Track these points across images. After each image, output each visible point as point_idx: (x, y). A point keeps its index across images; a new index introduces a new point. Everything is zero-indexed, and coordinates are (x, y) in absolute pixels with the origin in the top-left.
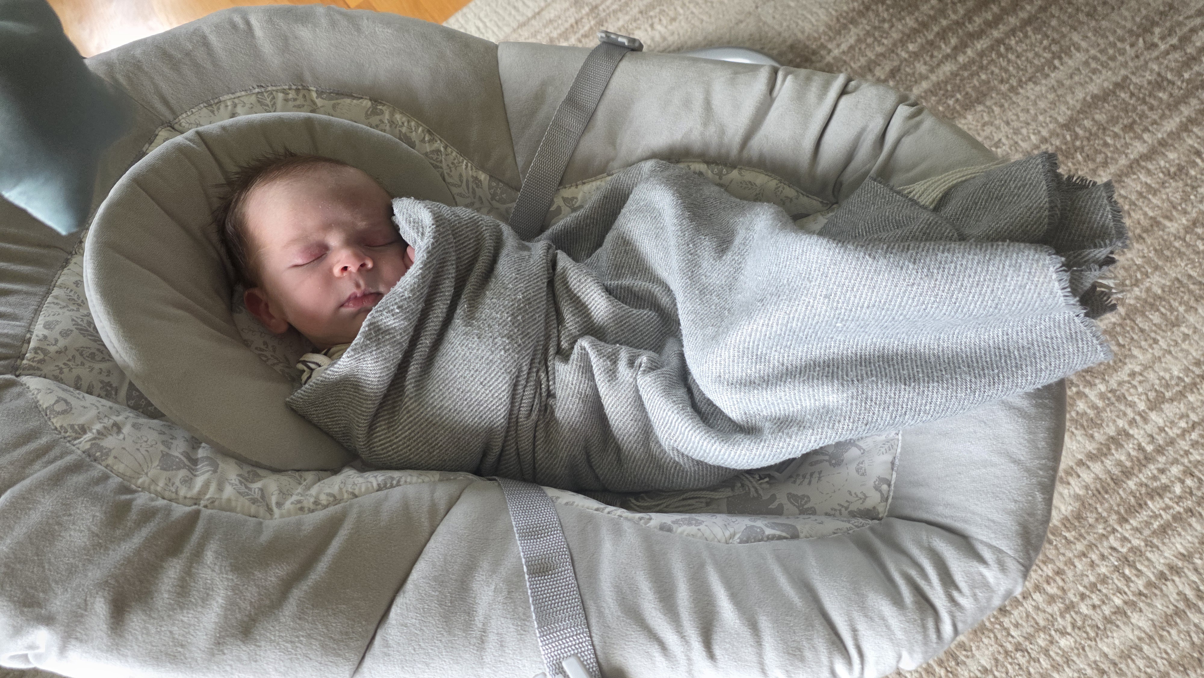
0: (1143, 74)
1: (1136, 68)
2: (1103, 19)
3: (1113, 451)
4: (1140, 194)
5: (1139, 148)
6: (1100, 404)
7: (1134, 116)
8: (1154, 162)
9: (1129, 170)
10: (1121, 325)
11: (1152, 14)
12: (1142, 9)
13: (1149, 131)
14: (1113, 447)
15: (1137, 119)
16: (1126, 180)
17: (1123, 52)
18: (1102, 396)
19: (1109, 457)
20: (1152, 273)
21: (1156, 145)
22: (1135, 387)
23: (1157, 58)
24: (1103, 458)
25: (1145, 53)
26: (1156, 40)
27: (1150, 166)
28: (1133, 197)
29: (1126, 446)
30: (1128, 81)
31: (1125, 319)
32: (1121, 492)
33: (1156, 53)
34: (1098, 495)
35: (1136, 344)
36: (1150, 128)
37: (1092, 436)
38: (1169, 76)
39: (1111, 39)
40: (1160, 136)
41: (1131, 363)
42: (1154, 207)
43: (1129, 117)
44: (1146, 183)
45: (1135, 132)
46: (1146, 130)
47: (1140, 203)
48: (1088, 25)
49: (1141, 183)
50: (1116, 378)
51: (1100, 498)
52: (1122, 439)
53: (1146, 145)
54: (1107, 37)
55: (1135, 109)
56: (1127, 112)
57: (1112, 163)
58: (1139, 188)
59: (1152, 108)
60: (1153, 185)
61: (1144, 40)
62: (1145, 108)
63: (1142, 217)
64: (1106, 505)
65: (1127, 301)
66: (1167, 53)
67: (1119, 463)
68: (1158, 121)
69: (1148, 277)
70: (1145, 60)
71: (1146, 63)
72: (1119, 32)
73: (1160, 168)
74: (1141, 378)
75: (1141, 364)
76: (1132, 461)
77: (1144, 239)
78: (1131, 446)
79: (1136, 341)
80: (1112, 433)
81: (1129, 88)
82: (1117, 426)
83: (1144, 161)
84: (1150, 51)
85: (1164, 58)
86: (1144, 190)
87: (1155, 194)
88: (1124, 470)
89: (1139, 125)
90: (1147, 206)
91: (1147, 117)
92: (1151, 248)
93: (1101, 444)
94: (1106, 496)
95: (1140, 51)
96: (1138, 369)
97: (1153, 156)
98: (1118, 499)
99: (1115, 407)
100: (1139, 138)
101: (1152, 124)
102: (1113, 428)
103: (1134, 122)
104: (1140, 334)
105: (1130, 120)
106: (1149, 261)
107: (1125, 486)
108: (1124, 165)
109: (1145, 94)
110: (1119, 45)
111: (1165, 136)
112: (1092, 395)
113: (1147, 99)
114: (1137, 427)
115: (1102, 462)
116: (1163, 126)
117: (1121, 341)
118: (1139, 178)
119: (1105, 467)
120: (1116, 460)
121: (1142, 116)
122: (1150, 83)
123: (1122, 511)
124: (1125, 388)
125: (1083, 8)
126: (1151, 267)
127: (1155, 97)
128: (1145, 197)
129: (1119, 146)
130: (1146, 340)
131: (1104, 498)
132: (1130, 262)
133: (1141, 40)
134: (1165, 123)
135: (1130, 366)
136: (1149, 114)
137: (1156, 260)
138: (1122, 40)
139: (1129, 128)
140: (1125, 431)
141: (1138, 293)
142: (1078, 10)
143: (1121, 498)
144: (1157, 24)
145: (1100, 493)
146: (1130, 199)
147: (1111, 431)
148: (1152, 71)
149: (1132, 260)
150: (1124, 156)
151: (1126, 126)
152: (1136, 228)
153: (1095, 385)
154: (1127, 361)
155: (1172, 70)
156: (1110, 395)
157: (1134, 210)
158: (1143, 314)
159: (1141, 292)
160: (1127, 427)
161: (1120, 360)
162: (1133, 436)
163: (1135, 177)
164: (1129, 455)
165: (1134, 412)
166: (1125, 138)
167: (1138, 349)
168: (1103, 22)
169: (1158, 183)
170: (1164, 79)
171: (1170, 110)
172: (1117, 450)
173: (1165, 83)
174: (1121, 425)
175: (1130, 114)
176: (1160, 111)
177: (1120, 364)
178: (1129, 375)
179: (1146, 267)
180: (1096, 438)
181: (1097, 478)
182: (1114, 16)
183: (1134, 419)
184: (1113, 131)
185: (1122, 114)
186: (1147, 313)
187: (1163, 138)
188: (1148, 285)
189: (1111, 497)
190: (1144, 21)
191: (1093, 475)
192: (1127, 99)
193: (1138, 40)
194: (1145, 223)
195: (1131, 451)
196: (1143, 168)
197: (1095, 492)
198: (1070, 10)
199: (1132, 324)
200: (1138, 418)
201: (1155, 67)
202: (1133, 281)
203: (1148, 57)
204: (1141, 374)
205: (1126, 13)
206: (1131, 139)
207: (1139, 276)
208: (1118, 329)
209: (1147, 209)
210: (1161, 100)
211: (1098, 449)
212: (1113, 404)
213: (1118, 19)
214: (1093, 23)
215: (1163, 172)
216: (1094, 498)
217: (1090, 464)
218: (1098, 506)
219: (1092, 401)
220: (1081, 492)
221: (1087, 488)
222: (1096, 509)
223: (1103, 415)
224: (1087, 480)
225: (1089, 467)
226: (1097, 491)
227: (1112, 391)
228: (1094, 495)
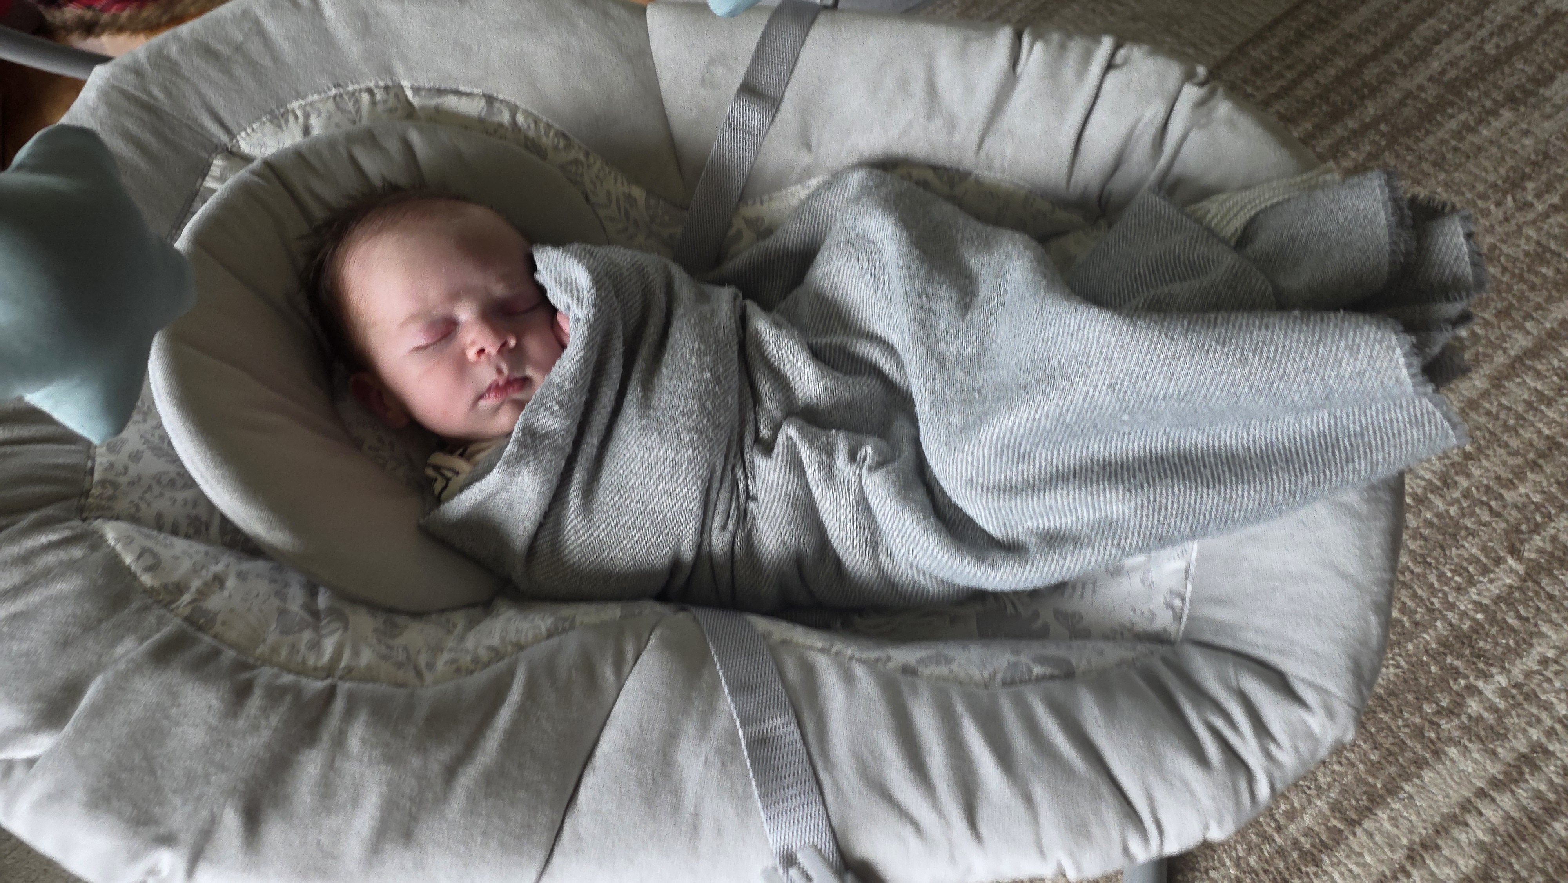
0: (1517, 242)
1: (1507, 234)
2: (1456, 170)
3: (1527, 776)
4: (1529, 404)
5: (1520, 342)
6: (1502, 705)
7: (1510, 297)
8: (1544, 361)
9: (1510, 370)
10: (1519, 588)
11: (1521, 165)
12: (1507, 158)
13: (1533, 318)
14: (1526, 770)
15: (1515, 302)
16: (1507, 385)
17: (1486, 213)
18: (1503, 693)
19: (1522, 785)
20: (1557, 515)
21: (1545, 337)
22: (1549, 680)
23: (1534, 222)
24: (1513, 787)
25: (1517, 214)
26: (1530, 198)
27: (1539, 367)
28: (1520, 408)
29: (1545, 769)
30: (1497, 252)
31: (1525, 581)
32: (1545, 840)
33: (1531, 216)
34: (1512, 844)
35: (1544, 616)
36: (1534, 314)
37: (1494, 753)
38: (1553, 245)
39: (1469, 196)
40: (1548, 325)
41: (1540, 645)
42: (1550, 423)
43: (1503, 300)
44: (1536, 390)
45: (1513, 320)
46: (1528, 316)
47: (1530, 416)
48: (1436, 178)
49: (1529, 389)
50: (1520, 667)
51: (1516, 849)
52: (1538, 757)
53: (1530, 337)
54: (1463, 194)
55: (1510, 288)
56: (1499, 292)
57: (1485, 362)
58: (1526, 396)
59: (1533, 288)
60: (1546, 393)
61: (1513, 197)
62: (1525, 287)
63: (1535, 436)
64: (1525, 859)
65: (1526, 554)
66: (1546, 215)
67: (1538, 796)
68: (1544, 305)
69: (1552, 520)
70: (1517, 224)
71: (1519, 227)
72: (1480, 188)
73: (1554, 369)
74: (1556, 667)
75: (1555, 647)
76: (1556, 792)
77: (1540, 467)
78: (1552, 768)
79: (1543, 612)
80: (1524, 750)
81: (1499, 261)
82: (1529, 739)
83: (1529, 359)
84: (1523, 213)
85: (1543, 221)
86: (1533, 399)
87: (1549, 405)
88: (1547, 806)
89: (1518, 310)
90: (1540, 421)
91: (1528, 300)
92: (1552, 480)
93: (1510, 765)
94: (1524, 845)
95: (1509, 213)
96: (1551, 654)
97: (1542, 353)
98: (1542, 851)
99: (1523, 709)
100: (1520, 327)
101: (1536, 310)
102: (1524, 741)
103: (1511, 306)
104: (1548, 602)
105: (1505, 304)
106: (1551, 498)
107: (1549, 830)
108: (1503, 365)
109: (1522, 269)
110: (1480, 204)
111: (1555, 325)
112: (1488, 690)
113: (1525, 274)
114: (1559, 740)
115: (1513, 792)
116: (1552, 312)
117: (1523, 612)
118: (1525, 382)
119: (1518, 800)
120: (1533, 789)
121: (1522, 297)
122: (1527, 254)
123: (1550, 870)
124: (1535, 681)
125: (1427, 155)
126: (1555, 507)
127: (1537, 274)
128: (1536, 409)
129: (1493, 338)
130: (1558, 611)
131: (1521, 849)
132: (1525, 499)
133: (1509, 198)
134: (1552, 308)
135: (1539, 649)
136: (1531, 295)
137: (1559, 495)
138: (1483, 196)
139: (1503, 314)
140: (1541, 745)
141: (1541, 544)
142: (1420, 158)
143: (1547, 849)
144: (1530, 177)
145: (1513, 840)
146: (1516, 411)
147: (1522, 747)
148: (1529, 238)
149: (1527, 496)
150: (1501, 352)
151: (1500, 312)
152: (1528, 451)
153: (1492, 676)
154: (1534, 641)
155: (1555, 238)
156: (1514, 691)
157: (1522, 426)
158: (1550, 573)
159: (1544, 542)
160: (1544, 740)
161: (1525, 641)
162: (1553, 754)
163: (1519, 380)
164: (1551, 782)
165: (1552, 717)
166: (1500, 328)
167: (1548, 625)
168: (1456, 174)
169: (1552, 389)
170: (1546, 249)
171: (1558, 291)
172: (1532, 775)
173: (1548, 255)
174: (1535, 738)
175: (1504, 295)
176: (1545, 292)
177: (1525, 646)
178: (1540, 663)
179: (1549, 507)
180: (1501, 756)
181: (1508, 817)
182: (1470, 166)
183: (1553, 728)
184: (1482, 318)
185: (1494, 296)
186: (1556, 572)
187: (1552, 329)
188: (1553, 531)
189: (1531, 847)
190: (1511, 174)
191: (1501, 812)
192: (1498, 275)
193: (1506, 198)
194: (1541, 444)
195: (1553, 777)
196: (1529, 368)
197: (1507, 839)
198: (1409, 158)
199: (1537, 588)
200: (1558, 727)
201: (1532, 233)
202: (1532, 526)
203: (1522, 220)
204: (1556, 662)
205: (1486, 163)
206: (1509, 328)
207: (1539, 519)
208: (1517, 594)
209: (1541, 425)
210: (1544, 276)
211: (1506, 774)
212: (1520, 704)
213: (1475, 170)
214: (1442, 176)
215: (1557, 375)
216: (1506, 848)
217: (1494, 794)
218: (1513, 860)
219: (1489, 700)
220: (1486, 839)
221: (1494, 831)
222: (1510, 864)
223: (1508, 721)
224: (1493, 819)
225: (1493, 800)
226: (1510, 836)
227: (1517, 686)
228: (1505, 843)
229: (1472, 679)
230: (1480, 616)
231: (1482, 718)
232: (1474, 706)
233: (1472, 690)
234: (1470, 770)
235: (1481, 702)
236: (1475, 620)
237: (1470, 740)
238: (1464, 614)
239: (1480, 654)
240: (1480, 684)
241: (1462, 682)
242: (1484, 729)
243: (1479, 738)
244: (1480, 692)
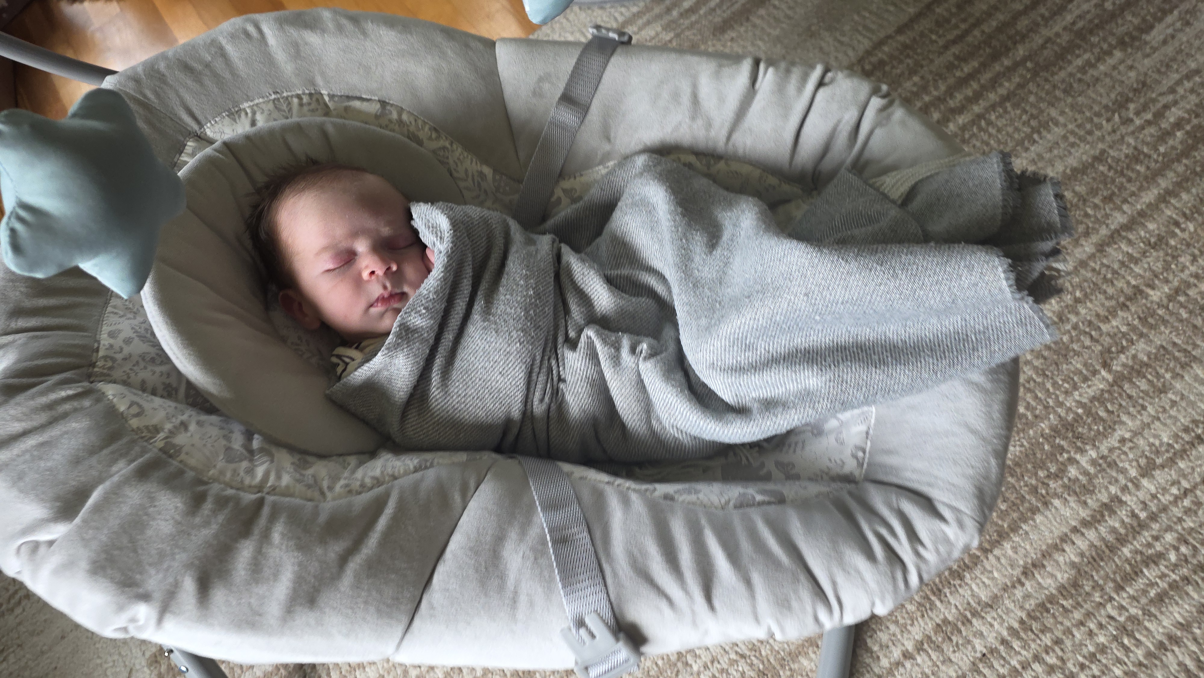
0: (1120, 147)
1: (1113, 142)
2: (1080, 95)
3: (1107, 518)
4: (1122, 263)
5: (1119, 219)
6: (1092, 470)
7: (1113, 187)
8: (1134, 232)
9: (1111, 240)
10: (1109, 392)
11: (1126, 91)
12: (1117, 86)
13: (1128, 203)
14: (1106, 513)
15: (1116, 190)
16: (1107, 249)
17: (1100, 127)
18: (1093, 462)
19: (1103, 524)
20: (1138, 341)
21: (1136, 216)
22: (1125, 453)
23: (1133, 133)
24: (1097, 525)
25: (1122, 127)
26: (1131, 115)
27: (1131, 236)
28: (1116, 266)
29: (1119, 513)
30: (1106, 155)
31: (1112, 386)
32: (1116, 559)
33: (1131, 128)
34: (1094, 563)
35: (1124, 410)
36: (1129, 199)
37: (1085, 503)
38: (1145, 150)
39: (1088, 114)
40: (1139, 207)
41: (1121, 430)
42: (1137, 276)
43: (1108, 189)
44: (1128, 253)
45: (1114, 204)
46: (1125, 201)
47: (1122, 272)
48: (1065, 101)
49: (1123, 252)
50: (1106, 444)
51: (1096, 566)
52: (1115, 506)
53: (1125, 216)
54: (1084, 113)
55: (1113, 181)
56: (1106, 184)
57: (1093, 234)
58: (1120, 257)
59: (1130, 180)
60: (1135, 255)
61: (1119, 115)
62: (1124, 180)
63: (1125, 286)
64: (1102, 572)
65: (1114, 368)
66: (1142, 128)
67: (1113, 530)
68: (1137, 192)
69: (1133, 344)
70: (1121, 135)
71: (1123, 137)
72: (1096, 108)
73: (1141, 237)
74: (1131, 444)
75: (1131, 431)
76: (1126, 528)
77: (1127, 307)
78: (1124, 512)
79: (1124, 407)
80: (1105, 500)
81: (1107, 162)
82: (1109, 493)
83: (1124, 231)
84: (1126, 126)
85: (1140, 132)
86: (1126, 259)
87: (1136, 263)
88: (1119, 537)
89: (1118, 196)
90: (1130, 274)
91: (1126, 189)
92: (1136, 316)
93: (1095, 511)
94: (1102, 564)
95: (1116, 126)
96: (1127, 435)
97: (1134, 227)
98: (1114, 567)
99: (1107, 473)
100: (1119, 209)
101: (1131, 196)
102: (1106, 495)
103: (1113, 194)
104: (1128, 400)
105: (1109, 192)
106: (1134, 329)
107: (1120, 553)
108: (1106, 236)
109: (1123, 168)
110: (1096, 120)
111: (1144, 207)
112: (1084, 461)
113: (1125, 171)
114: (1130, 493)
115: (1096, 529)
116: (1142, 197)
117: (1109, 407)
118: (1120, 248)
119: (1100, 534)
120: (1110, 526)
121: (1121, 188)
122: (1127, 156)
123: (1118, 579)
124: (1116, 454)
125: (1059, 85)
126: (1136, 335)
127: (1133, 170)
128: (1127, 267)
129: (1099, 217)
130: (1134, 407)
131: (1100, 566)
132: (1116, 330)
133: (1116, 115)
134: (1143, 194)
135: (1120, 432)
136: (1128, 185)
137: (1140, 327)
138: (1098, 115)
139: (1109, 199)
140: (1117, 497)
141: (1125, 360)
142: (1055, 87)
143: (1117, 565)
144: (1132, 101)
145: (1095, 560)
146: (1113, 269)
147: (1104, 498)
148: (1129, 145)
149: (1117, 327)
150: (1104, 226)
151: (1105, 198)
152: (1120, 297)
153: (1086, 451)
154: (1117, 427)
155: (1148, 144)
156: (1101, 461)
157: (1117, 279)
158: (1130, 381)
159: (1127, 359)
160: (1119, 493)
161: (1110, 427)
162: (1125, 503)
163: (1116, 246)
164: (1123, 522)
165: (1126, 478)
166: (1105, 209)
167: (1127, 416)
168: (1080, 99)
169: (1140, 253)
170: (1141, 152)
171: (1147, 182)
172: (1110, 516)
173: (1142, 157)
174: (1113, 492)
175: (1109, 186)
176: (1138, 183)
177: (1110, 431)
178: (1120, 441)
179: (1131, 334)
180: (1090, 505)
181: (1092, 545)
182: (1090, 92)
183: (1126, 485)
184: (1093, 202)
185: (1101, 186)
186: (1134, 380)
187: (1142, 210)
188: (1133, 352)
189: (1106, 564)
190: (1119, 98)
191: (1087, 542)
192: (1106, 172)
193: (1114, 115)
194: (1129, 291)
195: (1124, 518)
196: (1124, 238)
197: (1091, 560)
198: (1047, 87)
199: (1120, 391)
200: (1130, 485)
201: (1131, 141)
202: (1119, 348)
203: (1124, 131)
204: (1131, 441)
205: (1102, 91)
206: (1112, 210)
207: (1124, 343)
208: (1106, 395)
209: (1129, 278)
210: (1138, 172)
211: (1093, 516)
212: (1104, 470)
213: (1093, 95)
214: (1069, 100)
215: (1144, 242)
216: (1090, 566)
217: (1084, 530)
218: (1094, 574)
219: (1083, 467)
220: (1076, 560)
221: (1082, 555)
222: (1092, 576)
223: (1096, 481)
224: (1082, 547)
225: (1083, 534)
226: (1093, 558)
227: (1103, 457)
228: (1089, 562)
229: (1072, 453)
230: (1080, 411)
231: (1078, 479)
232: (1073, 472)
233: (1072, 461)
234: (1068, 514)
235: (1078, 468)
236: (1077, 414)
237: (1069, 495)
238: (1069, 409)
239: (1079, 437)
240: (1078, 457)
241: (1066, 456)
242: (1079, 487)
243: (1075, 493)
244: (1078, 462)
